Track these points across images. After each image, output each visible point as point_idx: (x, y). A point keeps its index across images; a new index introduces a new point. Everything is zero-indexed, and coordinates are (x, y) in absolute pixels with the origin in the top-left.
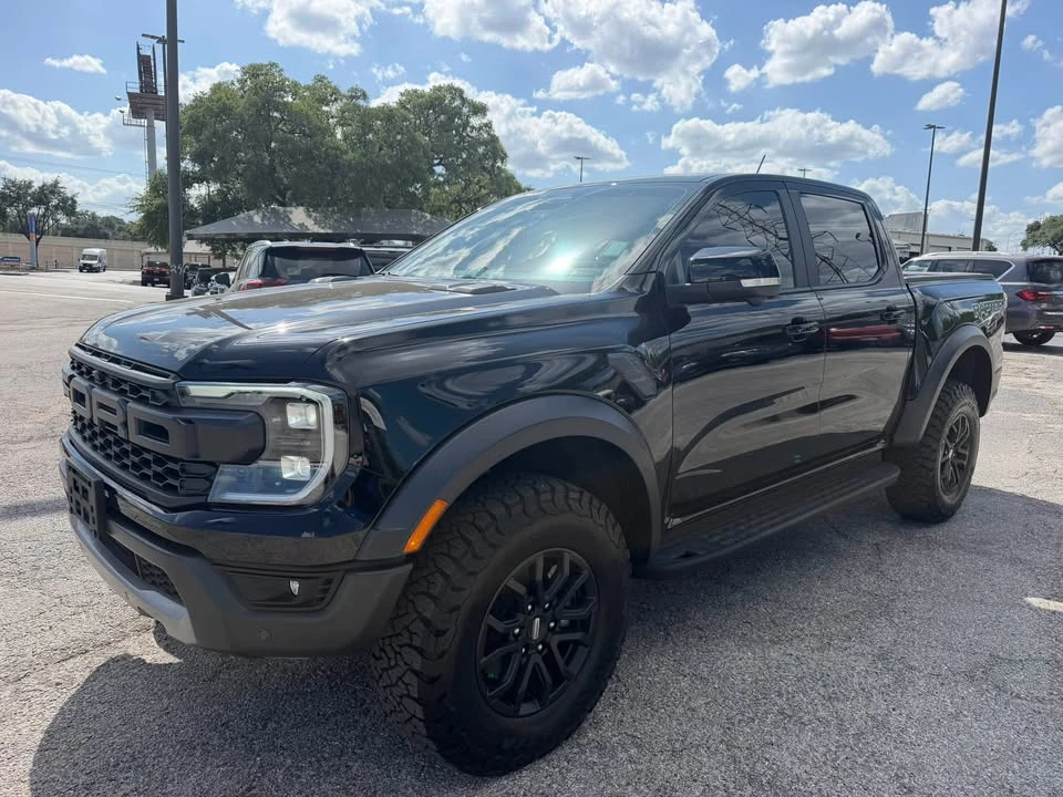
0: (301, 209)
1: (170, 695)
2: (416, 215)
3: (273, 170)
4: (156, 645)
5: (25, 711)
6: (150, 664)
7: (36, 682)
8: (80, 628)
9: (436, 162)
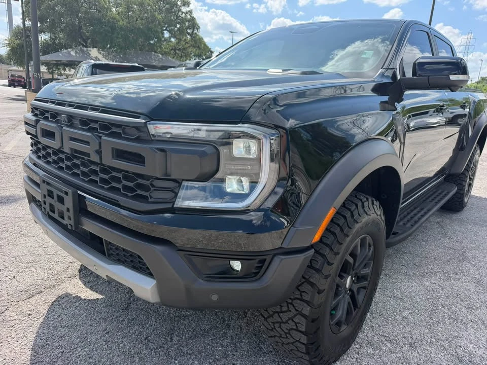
0: (95, 49)
1: (105, 320)
2: (154, 55)
3: (80, 28)
4: (84, 287)
5: (13, 334)
6: (85, 299)
7: (14, 314)
8: (33, 277)
9: (165, 28)
